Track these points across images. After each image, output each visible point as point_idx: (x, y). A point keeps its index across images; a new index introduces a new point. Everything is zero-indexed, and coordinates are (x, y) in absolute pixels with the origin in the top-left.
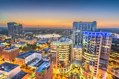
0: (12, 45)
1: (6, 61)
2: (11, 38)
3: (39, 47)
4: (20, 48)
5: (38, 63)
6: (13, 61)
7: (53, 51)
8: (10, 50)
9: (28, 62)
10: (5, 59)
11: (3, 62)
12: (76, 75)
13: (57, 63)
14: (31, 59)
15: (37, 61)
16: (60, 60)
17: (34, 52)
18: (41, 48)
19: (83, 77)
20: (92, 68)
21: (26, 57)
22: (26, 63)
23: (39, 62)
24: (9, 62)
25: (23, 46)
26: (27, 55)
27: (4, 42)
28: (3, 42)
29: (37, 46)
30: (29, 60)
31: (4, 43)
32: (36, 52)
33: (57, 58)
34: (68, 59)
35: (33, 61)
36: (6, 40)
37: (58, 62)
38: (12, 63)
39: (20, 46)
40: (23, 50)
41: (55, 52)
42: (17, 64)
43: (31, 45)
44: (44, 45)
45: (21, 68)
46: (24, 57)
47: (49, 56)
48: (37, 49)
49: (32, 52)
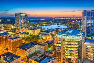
0: (16, 35)
1: (9, 51)
2: (16, 27)
3: (42, 39)
4: (24, 38)
5: (40, 58)
6: (16, 51)
7: (58, 45)
8: (14, 40)
9: (29, 55)
10: (9, 48)
11: (6, 51)
13: (62, 61)
14: (33, 52)
15: (39, 55)
16: (66, 57)
17: (36, 44)
18: (44, 40)
21: (28, 48)
22: (27, 55)
23: (42, 56)
24: (12, 52)
25: (26, 37)
26: (29, 46)
28: (9, 31)
29: (41, 37)
30: (31, 53)
31: (10, 33)
32: (38, 44)
33: (62, 54)
34: (77, 57)
35: (35, 54)
36: (12, 29)
37: (63, 59)
38: (14, 53)
39: (23, 36)
40: (26, 40)
41: (60, 46)
42: (19, 55)
43: (34, 36)
44: (48, 37)
45: (22, 60)
46: (26, 48)
47: (53, 51)
48: (40, 41)
49: (34, 44)
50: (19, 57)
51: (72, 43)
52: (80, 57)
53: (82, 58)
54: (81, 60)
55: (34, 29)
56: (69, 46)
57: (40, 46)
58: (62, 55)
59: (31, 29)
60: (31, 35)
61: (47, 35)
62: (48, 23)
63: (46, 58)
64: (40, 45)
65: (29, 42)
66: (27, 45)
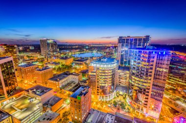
0: (45, 66)
1: (38, 84)
2: (44, 57)
3: (75, 68)
4: (54, 69)
5: (74, 87)
6: (46, 83)
7: (92, 74)
8: (43, 71)
9: (63, 86)
10: (37, 81)
11: (35, 85)
12: (121, 105)
13: (96, 88)
14: (66, 83)
15: (73, 85)
16: (100, 85)
17: (70, 74)
18: (78, 70)
19: (129, 107)
21: (60, 79)
22: (60, 86)
23: (76, 86)
24: (42, 85)
25: (57, 67)
26: (61, 77)
27: (37, 61)
28: (35, 62)
29: (74, 67)
30: (64, 84)
31: (36, 63)
32: (72, 74)
33: (96, 82)
34: (111, 84)
35: (69, 84)
36: (38, 59)
37: (98, 87)
38: (45, 86)
39: (54, 67)
40: (57, 71)
41: (94, 75)
42: (50, 87)
43: (67, 65)
44: (82, 67)
45: (55, 92)
46: (58, 80)
47: (87, 80)
48: (73, 71)
49: (67, 74)
50: (51, 89)
51: (106, 72)
52: (113, 84)
53: (115, 84)
54: (114, 87)
55: (66, 58)
56: (103, 74)
58: (97, 84)
59: (62, 58)
60: (63, 65)
61: (81, 64)
62: (81, 51)
63: (81, 88)
64: (74, 75)
65: (61, 73)
66: (59, 76)
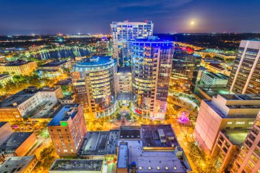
3: (46, 80)
5: (51, 111)
7: (79, 84)
9: (28, 113)
12: (126, 116)
13: (90, 104)
14: (34, 106)
15: (49, 108)
16: (95, 97)
17: (36, 91)
18: (52, 82)
20: (148, 101)
21: (19, 103)
22: (23, 114)
25: (4, 82)
26: (20, 99)
29: (42, 77)
30: (29, 109)
32: (41, 90)
33: (88, 95)
34: (110, 94)
35: (39, 108)
40: (7, 89)
41: (83, 86)
43: (26, 76)
44: (57, 74)
46: (15, 104)
47: (73, 94)
48: (43, 84)
49: (30, 92)
52: (113, 93)
53: (116, 93)
55: (20, 63)
57: (46, 93)
58: (89, 97)
59: (12, 64)
60: (17, 77)
61: (54, 71)
62: (50, 48)
63: (63, 109)
64: (45, 90)
65: (17, 91)
66: (14, 97)
